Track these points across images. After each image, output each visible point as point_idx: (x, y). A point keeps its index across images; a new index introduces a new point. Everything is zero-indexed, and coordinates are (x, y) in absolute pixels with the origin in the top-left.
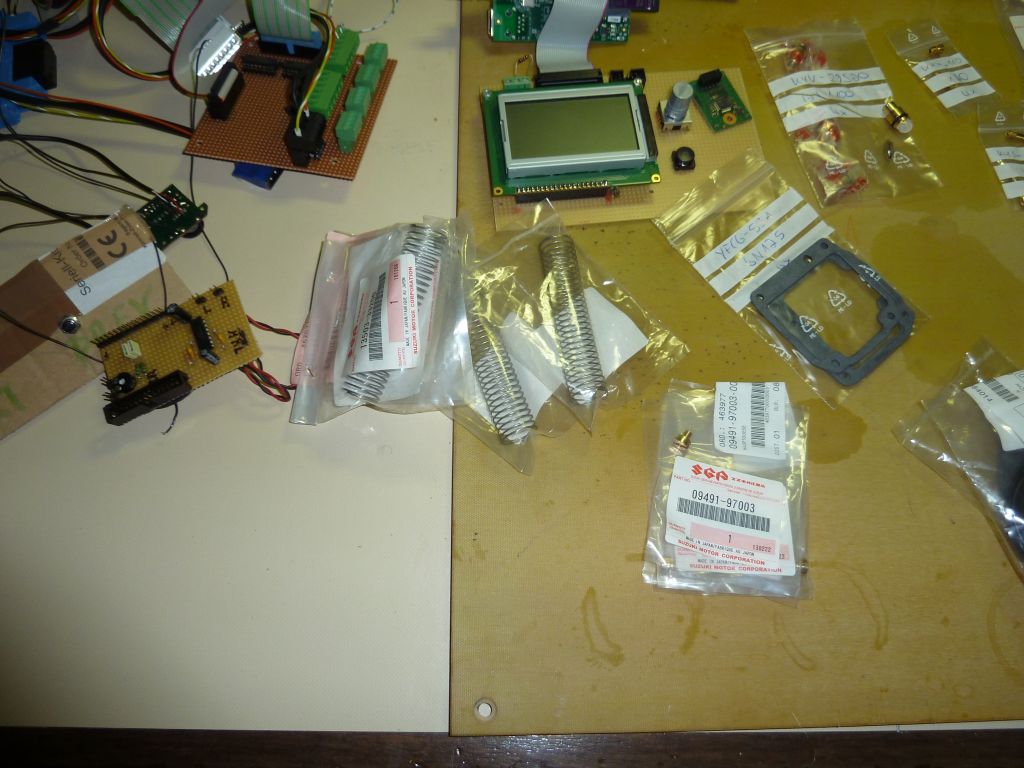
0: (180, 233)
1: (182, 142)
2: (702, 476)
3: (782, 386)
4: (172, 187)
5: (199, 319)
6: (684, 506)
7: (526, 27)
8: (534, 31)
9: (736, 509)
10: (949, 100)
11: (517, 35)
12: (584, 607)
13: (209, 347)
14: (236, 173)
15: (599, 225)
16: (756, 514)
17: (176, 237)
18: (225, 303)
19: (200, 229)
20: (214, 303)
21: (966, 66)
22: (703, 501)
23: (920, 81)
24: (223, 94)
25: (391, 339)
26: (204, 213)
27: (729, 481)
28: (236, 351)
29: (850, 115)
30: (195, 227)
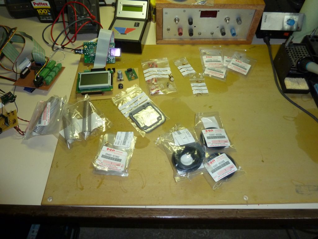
0: (9, 101)
1: (13, 83)
2: (109, 150)
3: (133, 133)
4: (10, 92)
5: (7, 117)
6: (103, 156)
7: (92, 60)
8: (94, 61)
9: (115, 157)
10: (184, 74)
11: (90, 62)
12: (77, 178)
13: (8, 123)
14: (24, 89)
15: (100, 100)
16: (119, 158)
17: (8, 102)
18: (13, 114)
19: (14, 101)
20: (11, 115)
21: (190, 67)
22: (108, 155)
23: (179, 70)
24: (23, 73)
25: (43, 120)
26: (16, 97)
27: (115, 152)
28: (13, 124)
29: (160, 77)
30: (13, 100)
